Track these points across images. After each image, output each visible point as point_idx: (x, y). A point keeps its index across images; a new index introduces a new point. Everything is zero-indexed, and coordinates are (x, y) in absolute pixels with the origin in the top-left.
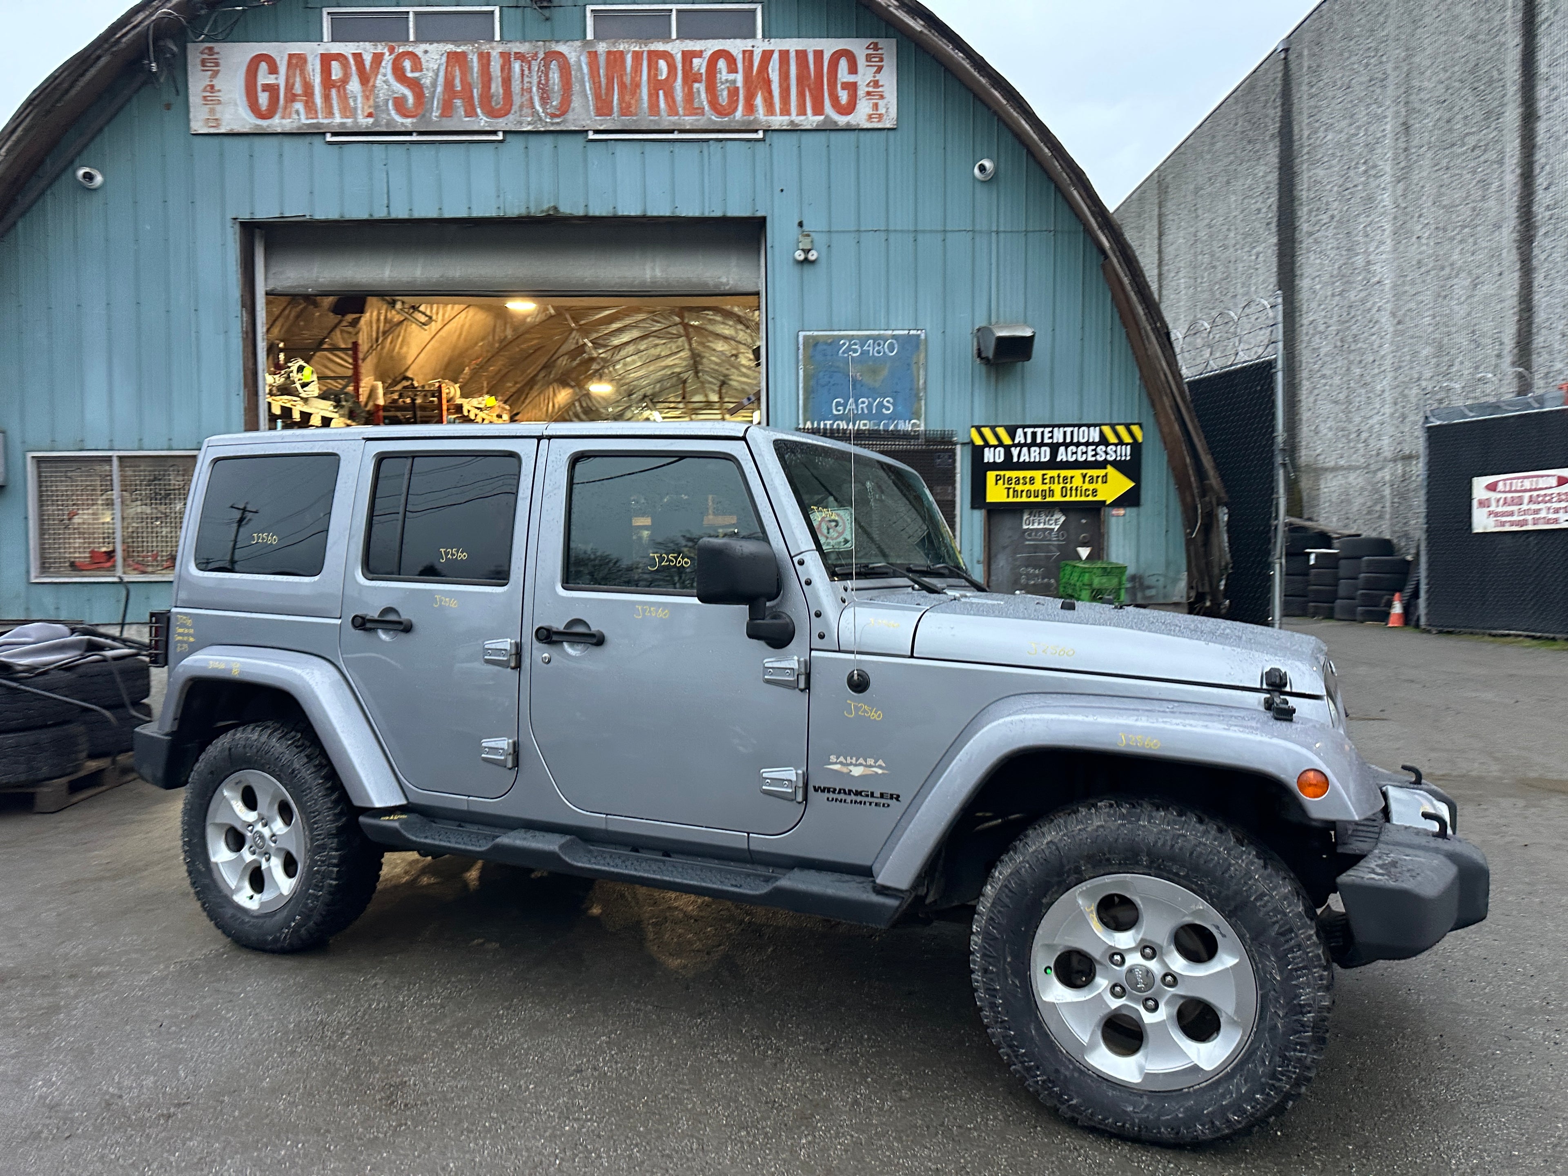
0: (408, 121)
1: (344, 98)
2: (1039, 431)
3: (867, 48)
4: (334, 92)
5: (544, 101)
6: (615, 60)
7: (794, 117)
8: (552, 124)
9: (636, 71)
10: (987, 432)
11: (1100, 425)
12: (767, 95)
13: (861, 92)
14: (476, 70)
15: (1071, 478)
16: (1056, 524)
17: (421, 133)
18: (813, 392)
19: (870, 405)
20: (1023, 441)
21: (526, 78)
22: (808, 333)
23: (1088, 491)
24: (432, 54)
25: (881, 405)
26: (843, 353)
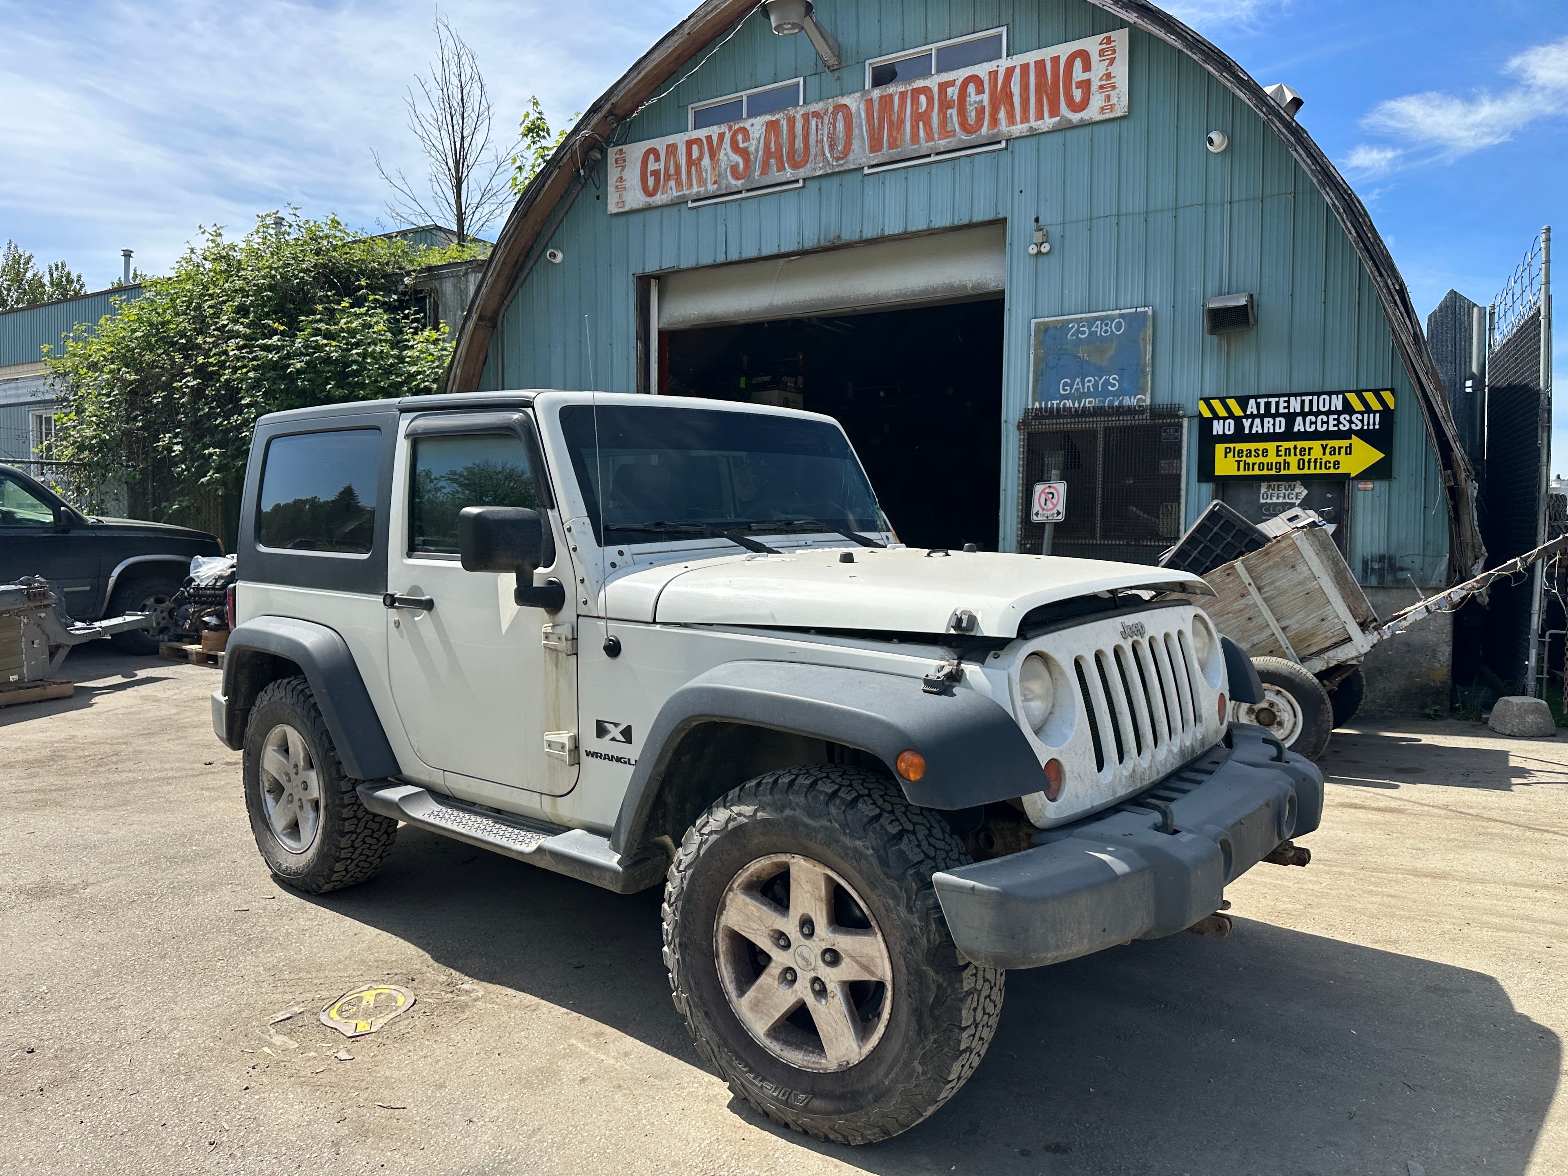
0: (739, 183)
1: (699, 172)
2: (1273, 400)
3: (1101, 44)
4: (693, 168)
5: (832, 147)
6: (886, 104)
7: (1033, 123)
8: (837, 166)
9: (901, 109)
10: (1216, 404)
11: (1343, 393)
12: (1008, 107)
13: (1094, 88)
14: (785, 132)
15: (1310, 449)
16: (1297, 498)
17: (748, 191)
18: (1042, 374)
19: (1096, 382)
20: (1255, 412)
21: (819, 132)
22: (1039, 320)
23: (1330, 462)
24: (756, 126)
25: (1107, 382)
26: (1072, 335)
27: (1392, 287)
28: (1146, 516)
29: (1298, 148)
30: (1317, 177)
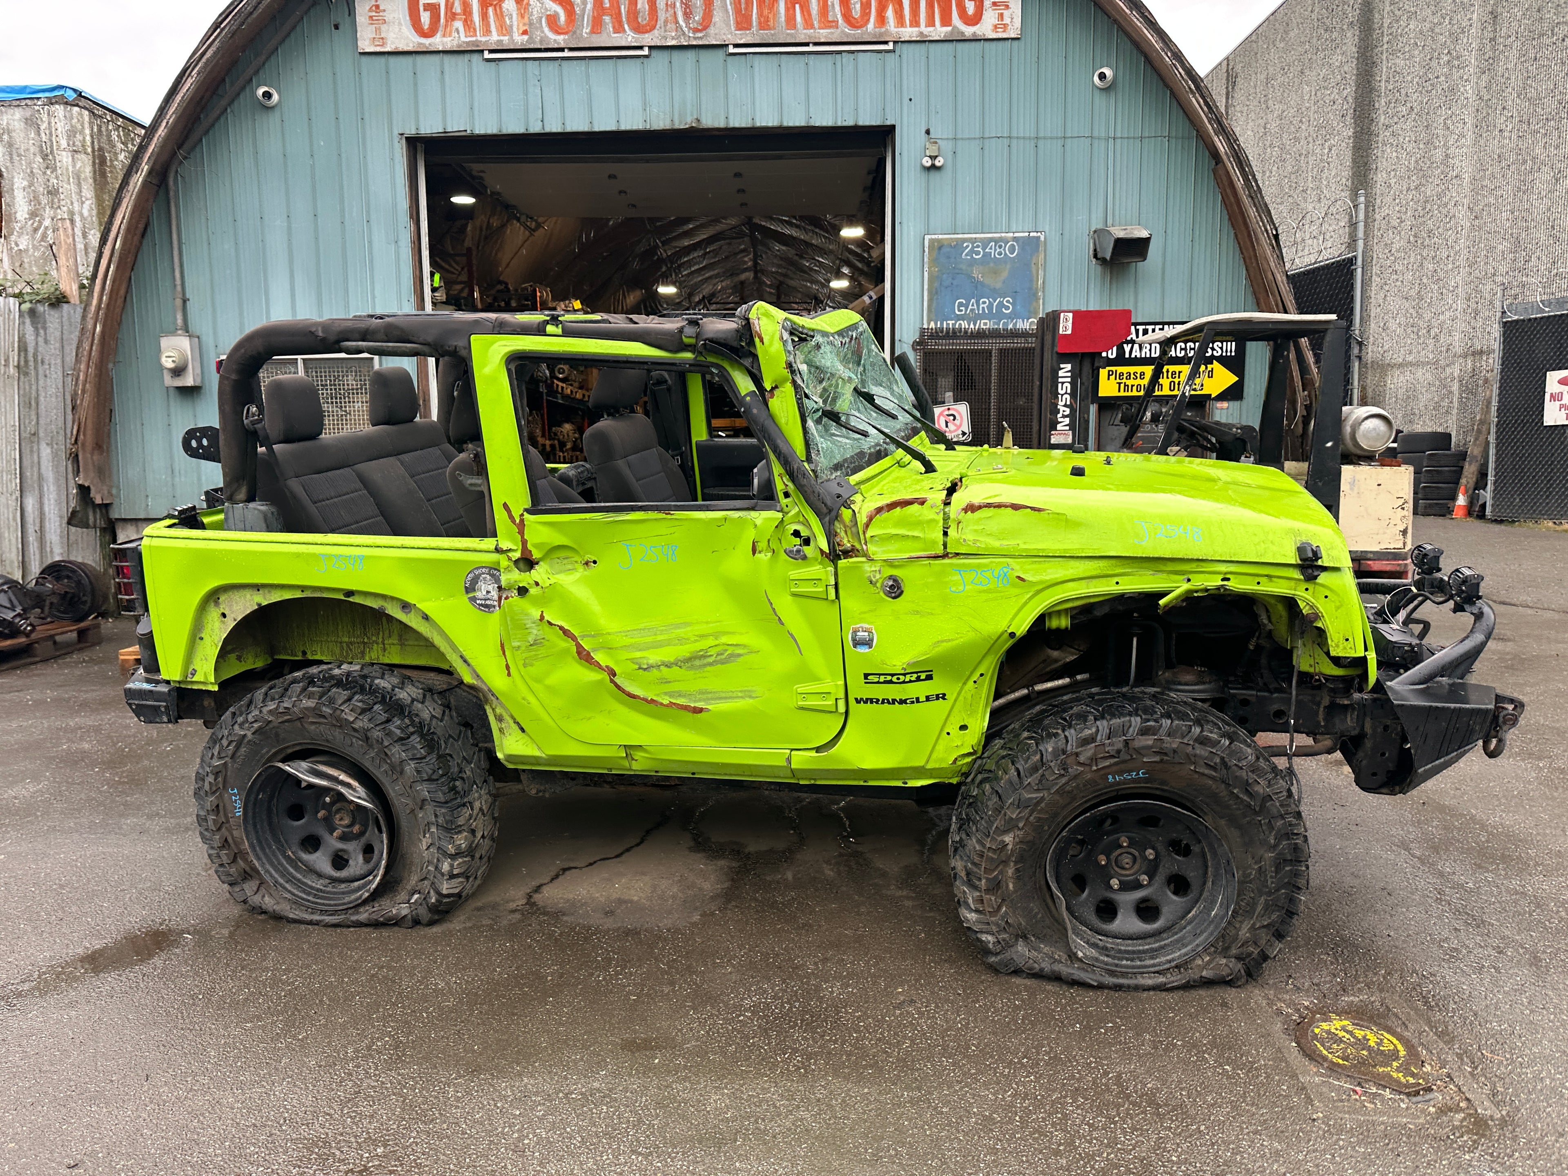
0: (560, 38)
1: (500, 16)
2: (1150, 328)
4: (491, 10)
5: (687, 15)
7: (924, 29)
8: (695, 38)
12: (897, 6)
13: (987, 3)
15: (1180, 372)
17: (571, 49)
18: (936, 293)
19: (991, 305)
22: (933, 237)
25: (1001, 305)
26: (966, 255)
27: (1270, 231)
29: (1196, 94)
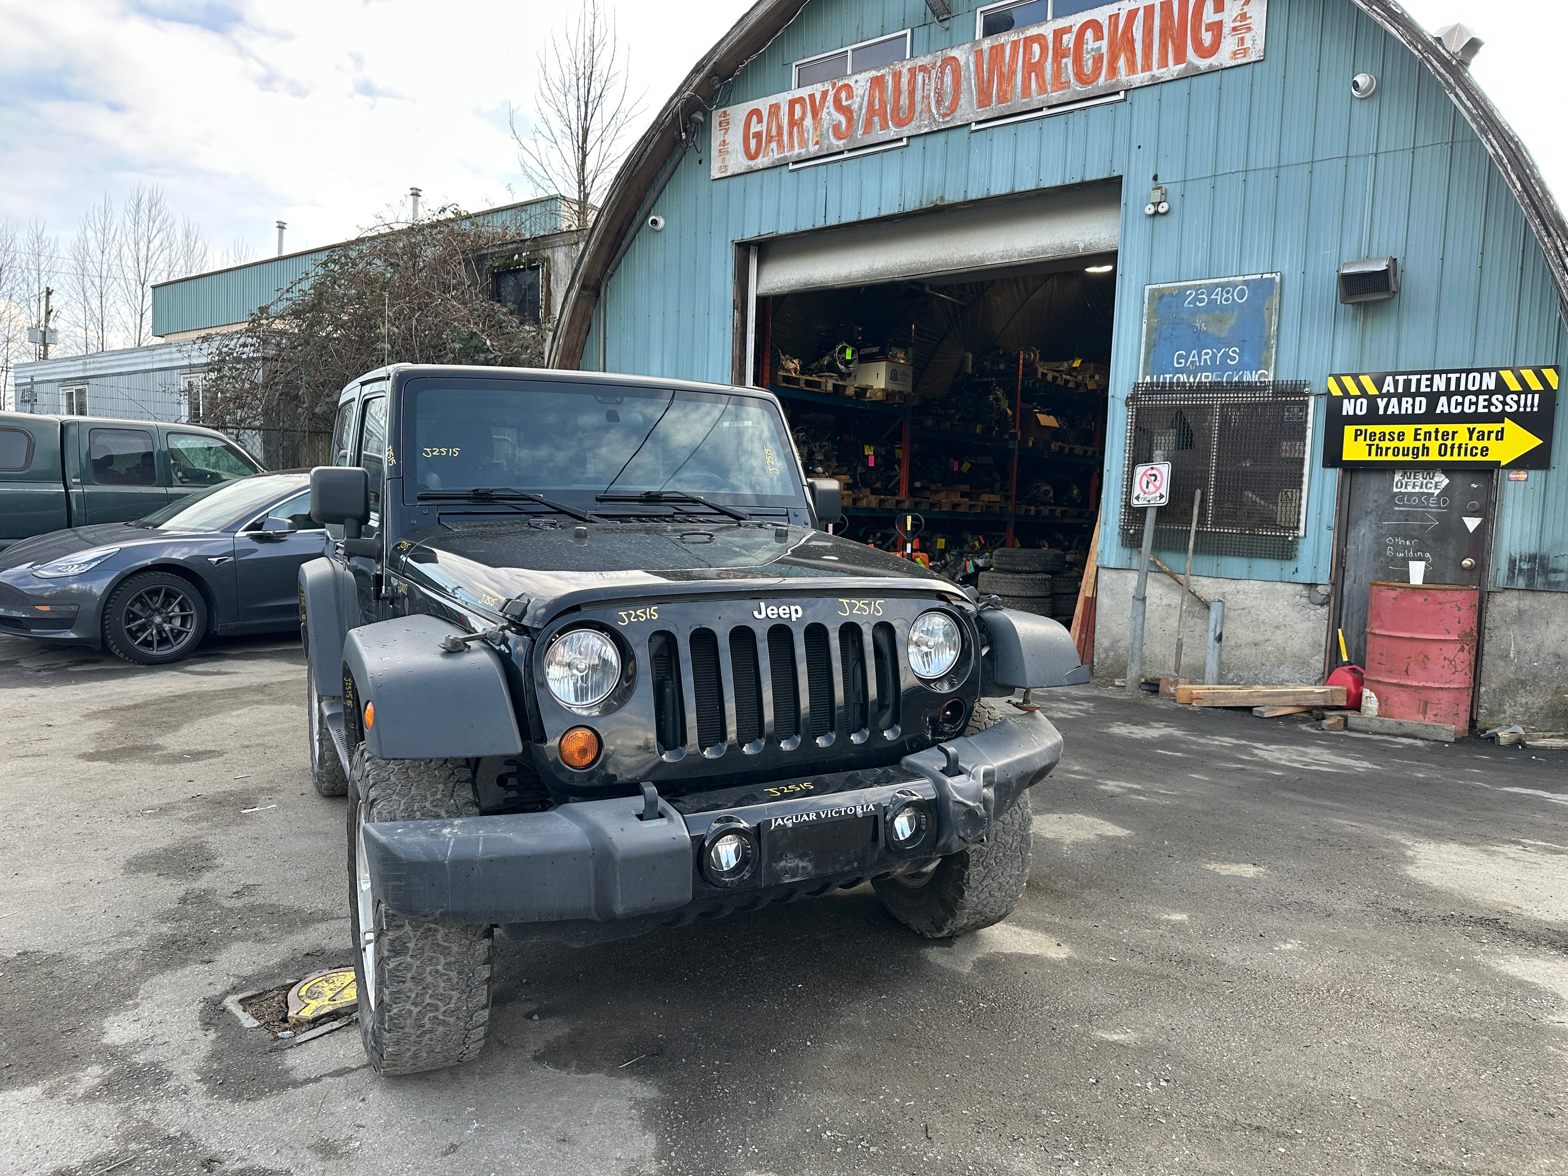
0: (842, 143)
1: (801, 133)
2: (1414, 378)
4: (795, 128)
5: (939, 103)
6: (996, 54)
7: (1156, 72)
8: (944, 123)
9: (1013, 60)
10: (1348, 382)
11: (1496, 370)
12: (1129, 54)
13: (1226, 30)
14: (890, 88)
15: (1454, 433)
16: (1436, 488)
17: (850, 151)
18: (1155, 345)
19: (1214, 356)
20: (1392, 391)
21: (926, 86)
22: (1154, 286)
23: (1477, 448)
24: (860, 83)
25: (1226, 356)
26: (1189, 303)
27: (1561, 249)
28: (1262, 503)
29: (1458, 90)
30: (1478, 124)
